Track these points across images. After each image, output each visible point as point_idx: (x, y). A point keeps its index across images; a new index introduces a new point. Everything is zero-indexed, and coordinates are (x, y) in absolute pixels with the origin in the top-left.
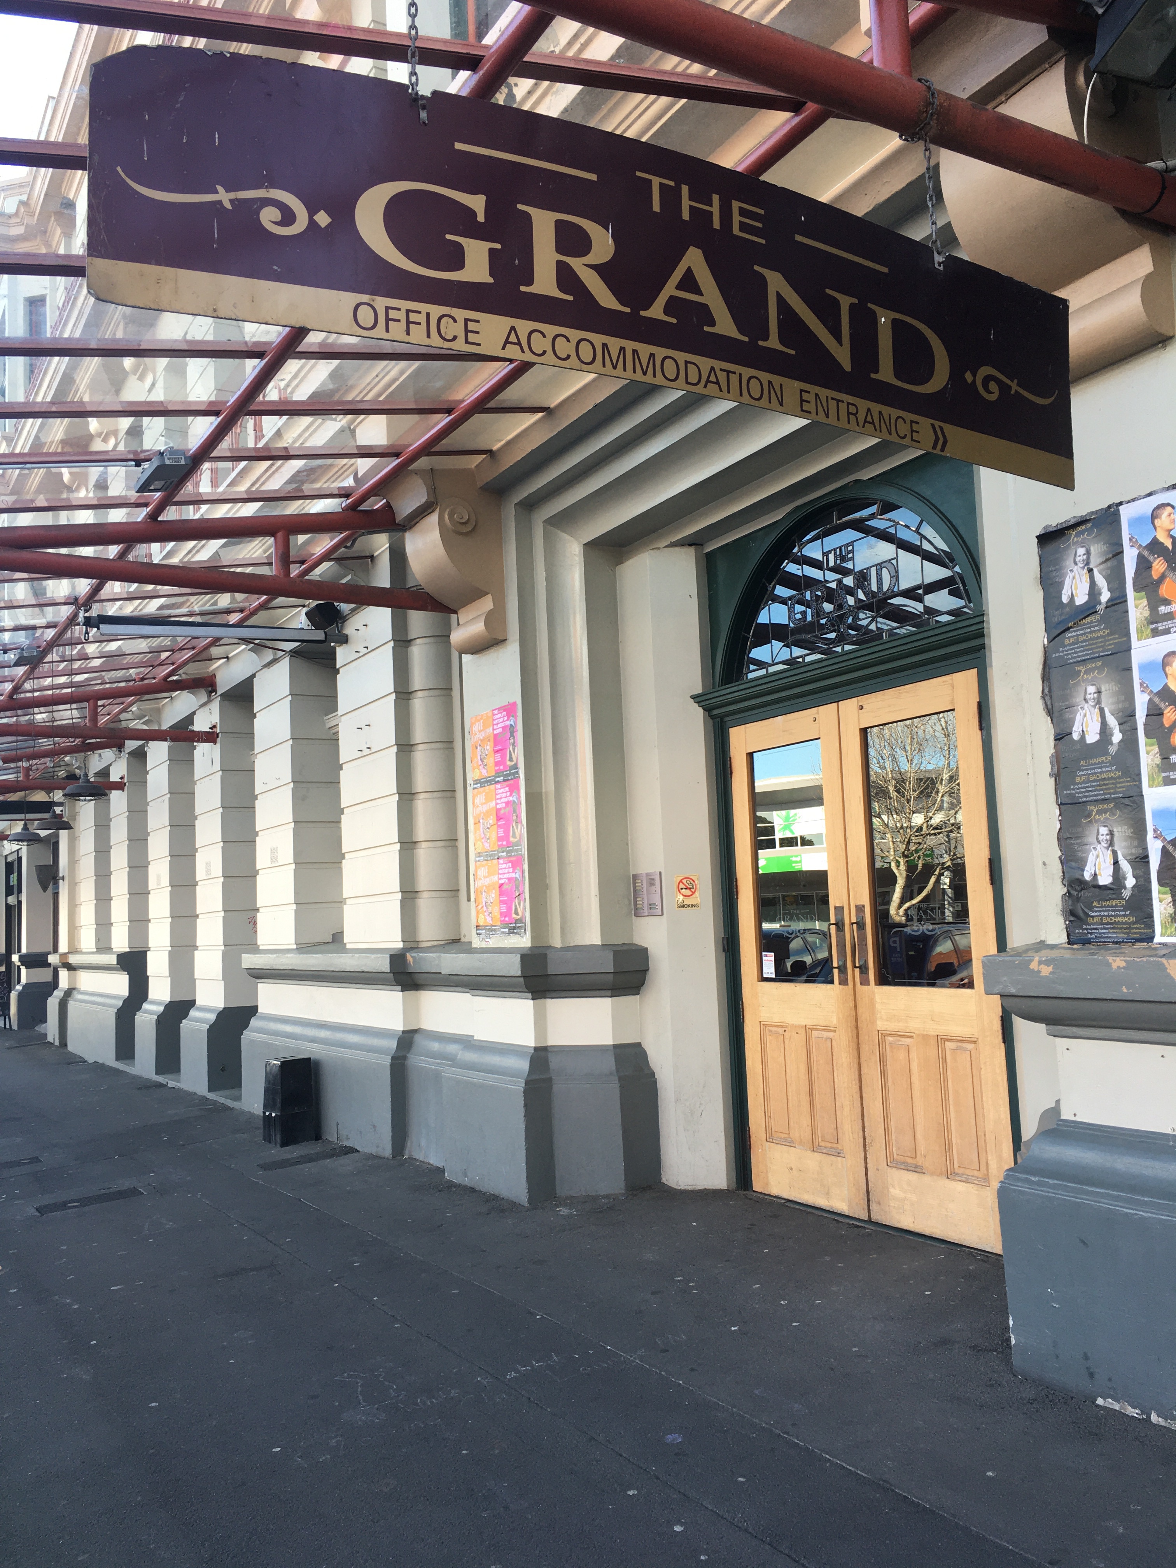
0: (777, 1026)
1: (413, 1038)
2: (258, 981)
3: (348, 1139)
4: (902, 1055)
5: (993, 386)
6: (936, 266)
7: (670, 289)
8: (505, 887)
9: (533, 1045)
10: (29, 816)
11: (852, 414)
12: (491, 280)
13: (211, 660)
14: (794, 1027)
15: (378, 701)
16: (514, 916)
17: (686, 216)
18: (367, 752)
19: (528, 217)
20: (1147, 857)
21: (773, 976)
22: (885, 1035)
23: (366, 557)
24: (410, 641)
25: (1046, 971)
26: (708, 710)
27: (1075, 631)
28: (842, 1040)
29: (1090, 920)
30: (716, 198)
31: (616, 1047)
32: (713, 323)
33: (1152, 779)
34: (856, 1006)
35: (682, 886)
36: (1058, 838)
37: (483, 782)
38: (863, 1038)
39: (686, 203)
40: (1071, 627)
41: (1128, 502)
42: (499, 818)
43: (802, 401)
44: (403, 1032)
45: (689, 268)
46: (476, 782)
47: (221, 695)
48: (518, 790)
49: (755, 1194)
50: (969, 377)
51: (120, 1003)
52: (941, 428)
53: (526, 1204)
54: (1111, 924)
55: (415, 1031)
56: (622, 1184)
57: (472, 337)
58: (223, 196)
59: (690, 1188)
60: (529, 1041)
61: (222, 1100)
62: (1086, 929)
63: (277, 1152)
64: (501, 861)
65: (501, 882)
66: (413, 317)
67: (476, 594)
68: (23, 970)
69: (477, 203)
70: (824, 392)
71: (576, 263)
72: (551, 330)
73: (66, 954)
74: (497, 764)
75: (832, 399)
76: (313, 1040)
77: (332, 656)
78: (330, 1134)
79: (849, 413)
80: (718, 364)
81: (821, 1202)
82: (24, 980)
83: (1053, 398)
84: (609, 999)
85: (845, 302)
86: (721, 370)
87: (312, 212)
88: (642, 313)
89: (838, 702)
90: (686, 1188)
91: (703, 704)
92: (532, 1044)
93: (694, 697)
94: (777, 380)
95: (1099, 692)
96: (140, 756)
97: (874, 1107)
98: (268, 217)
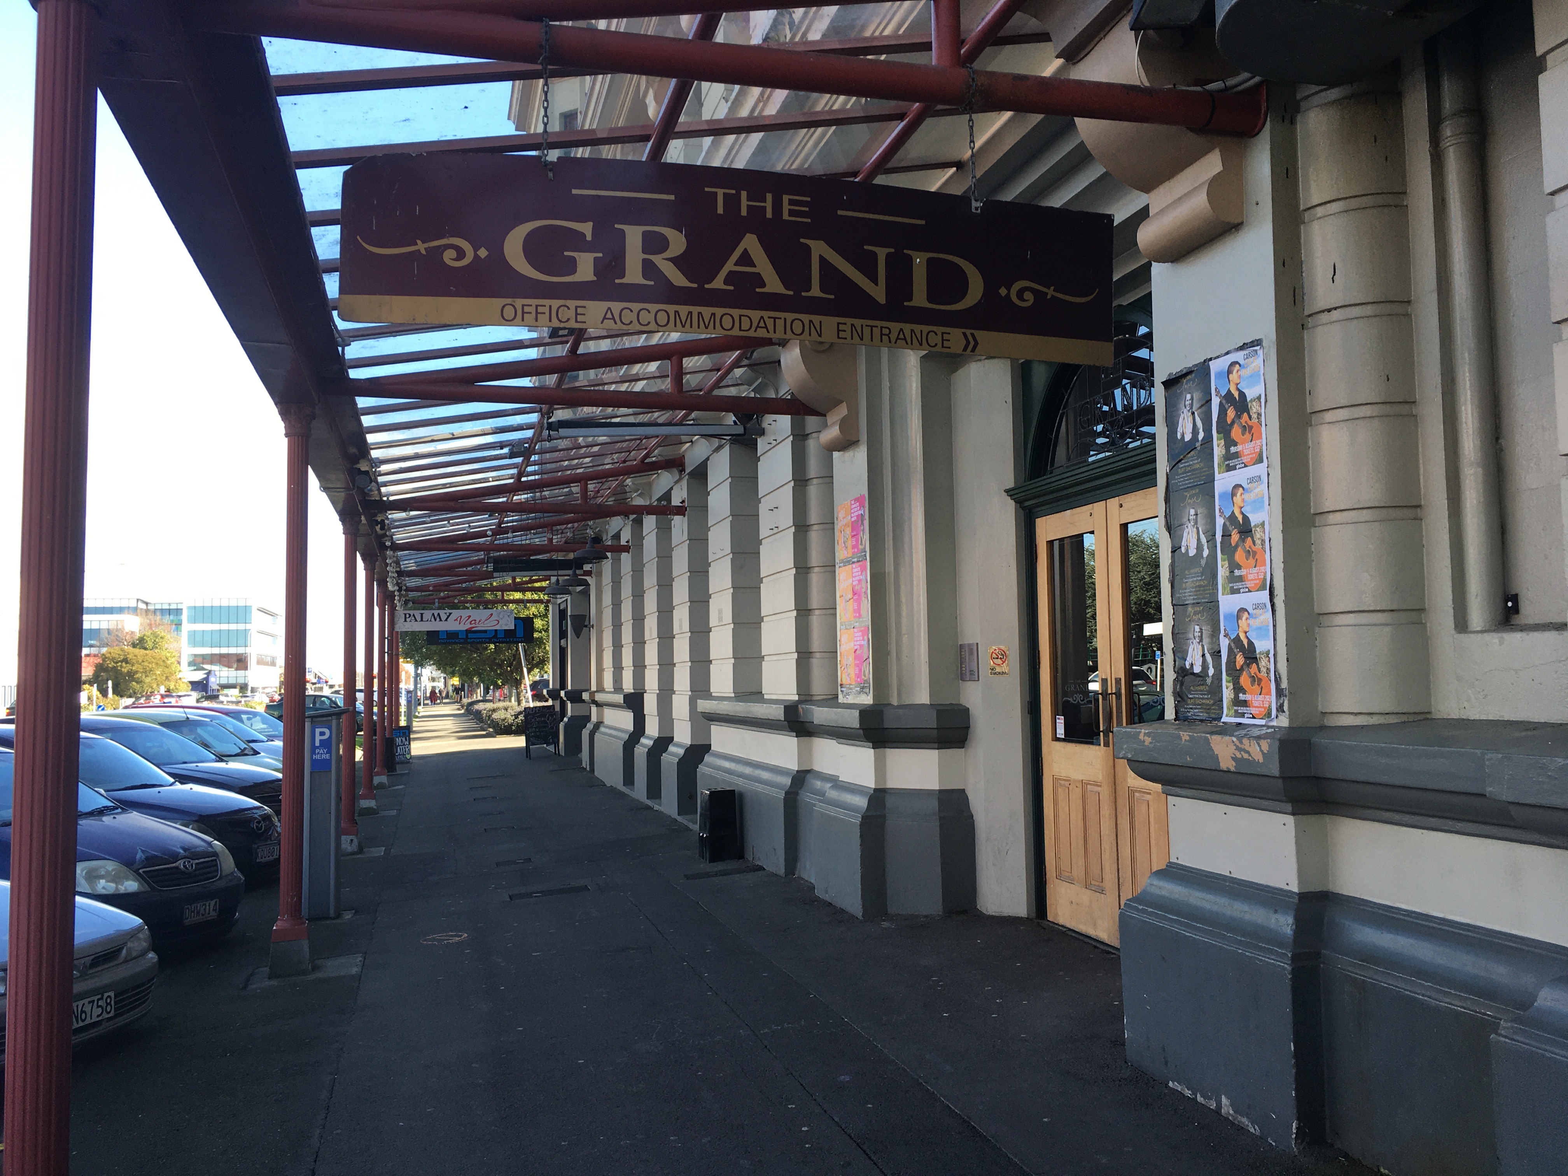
0: (1064, 780)
1: (805, 777)
2: (711, 723)
3: (759, 859)
4: (1144, 809)
5: (1028, 295)
6: (974, 210)
7: (730, 266)
8: (858, 652)
9: (873, 787)
10: (560, 572)
11: (885, 335)
12: (595, 279)
13: (682, 443)
14: (1075, 781)
15: (781, 489)
16: (863, 677)
17: (744, 212)
18: (776, 530)
19: (622, 233)
20: (1220, 652)
21: (1063, 737)
22: (1134, 792)
23: (774, 362)
24: (808, 435)
25: (1148, 740)
26: (1019, 502)
27: (1185, 463)
28: (1105, 792)
29: (1189, 702)
30: (769, 197)
31: (940, 791)
32: (764, 285)
33: (1224, 588)
34: (1114, 766)
35: (994, 656)
36: (1173, 633)
37: (847, 562)
38: (1120, 793)
39: (744, 203)
40: (1182, 460)
41: (1215, 358)
42: (854, 594)
43: (839, 330)
44: (798, 771)
45: (746, 249)
46: (842, 561)
47: (688, 474)
48: (866, 571)
49: (1048, 923)
50: (1003, 291)
51: (627, 737)
52: (972, 335)
53: (861, 918)
54: (1200, 705)
55: (808, 771)
56: (941, 908)
57: (580, 318)
58: (421, 247)
59: (997, 914)
60: (870, 782)
61: (685, 822)
62: (1186, 708)
63: (705, 866)
64: (855, 630)
65: (856, 648)
66: (540, 309)
67: (837, 403)
68: (569, 705)
69: (586, 228)
70: (858, 322)
71: (657, 259)
72: (636, 306)
73: (595, 692)
74: (854, 547)
75: (866, 326)
76: (741, 775)
77: (754, 446)
78: (749, 856)
79: (882, 335)
80: (766, 314)
81: (1091, 932)
82: (569, 713)
83: (1092, 297)
84: (937, 751)
85: (882, 253)
86: (769, 317)
87: (476, 249)
88: (706, 286)
89: (1106, 500)
90: (993, 914)
91: (1016, 496)
92: (872, 785)
93: (1007, 491)
94: (816, 319)
95: (1196, 514)
96: (639, 523)
97: (1125, 852)
98: (449, 256)
